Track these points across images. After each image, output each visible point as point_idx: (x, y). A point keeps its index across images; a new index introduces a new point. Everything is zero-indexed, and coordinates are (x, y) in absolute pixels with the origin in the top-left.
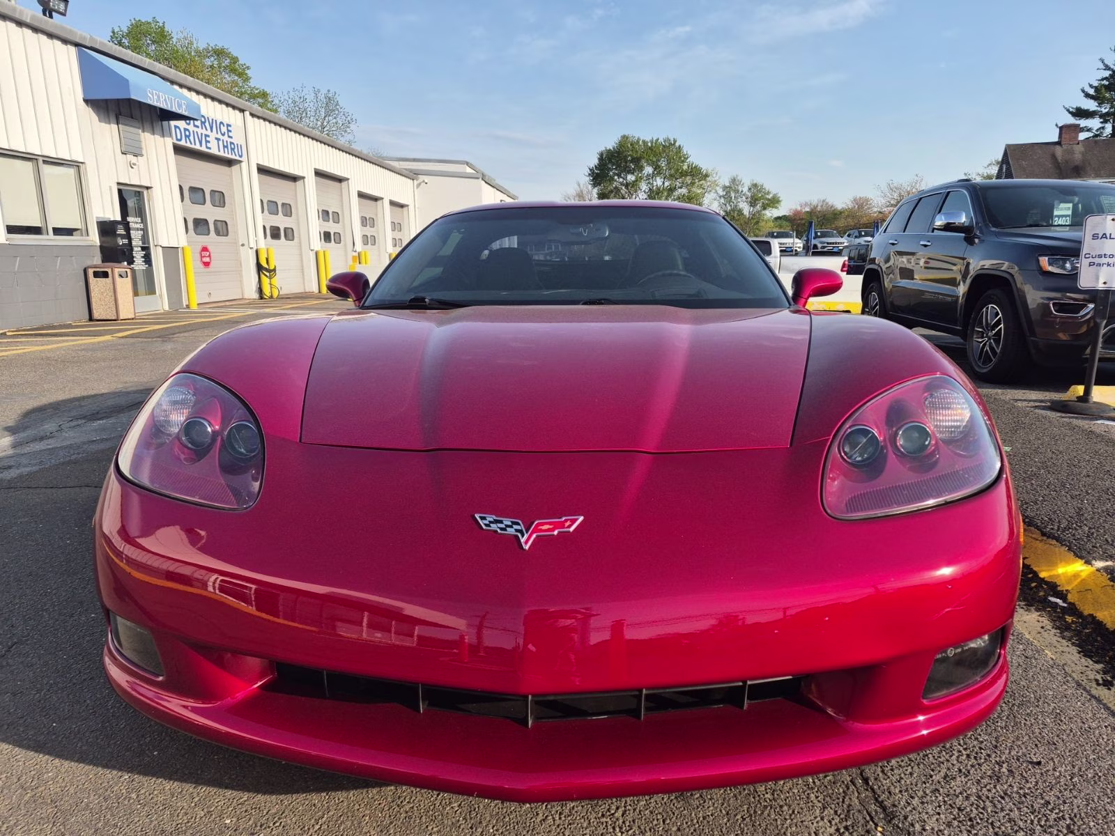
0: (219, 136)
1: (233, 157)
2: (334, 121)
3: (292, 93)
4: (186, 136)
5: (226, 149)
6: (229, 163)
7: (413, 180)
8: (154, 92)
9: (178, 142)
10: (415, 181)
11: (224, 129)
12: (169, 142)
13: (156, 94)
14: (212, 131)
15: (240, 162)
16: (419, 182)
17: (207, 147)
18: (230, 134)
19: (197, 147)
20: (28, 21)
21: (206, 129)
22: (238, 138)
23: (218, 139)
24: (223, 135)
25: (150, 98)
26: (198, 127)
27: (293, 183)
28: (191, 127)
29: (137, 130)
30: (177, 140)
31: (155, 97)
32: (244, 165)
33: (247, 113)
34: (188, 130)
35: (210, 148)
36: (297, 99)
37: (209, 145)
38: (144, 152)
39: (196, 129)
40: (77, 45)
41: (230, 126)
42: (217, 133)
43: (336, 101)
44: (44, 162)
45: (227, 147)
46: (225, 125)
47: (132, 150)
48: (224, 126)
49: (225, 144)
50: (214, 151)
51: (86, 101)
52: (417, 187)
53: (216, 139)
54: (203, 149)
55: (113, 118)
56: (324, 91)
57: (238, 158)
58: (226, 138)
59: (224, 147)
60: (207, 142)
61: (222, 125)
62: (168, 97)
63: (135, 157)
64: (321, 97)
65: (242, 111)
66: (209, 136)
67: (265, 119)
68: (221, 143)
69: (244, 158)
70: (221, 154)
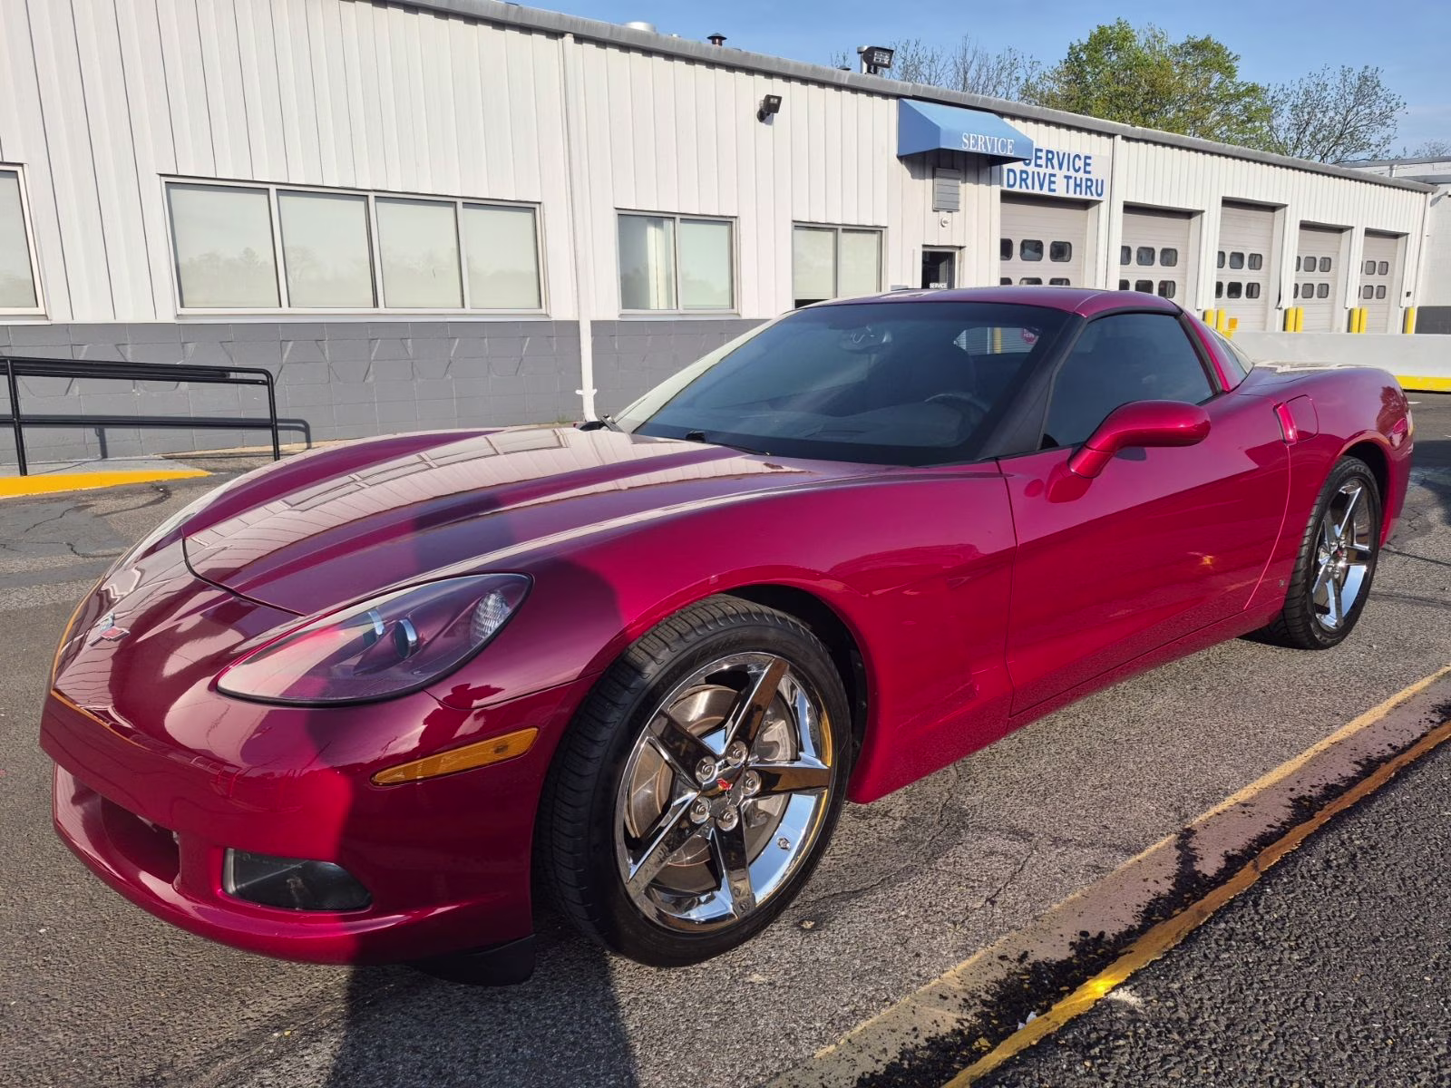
0: (1072, 173)
1: (1089, 197)
2: (1368, 111)
3: (1306, 80)
4: (1022, 179)
5: (1078, 189)
6: (1085, 205)
7: (1426, 193)
8: (972, 135)
9: (1010, 189)
10: (1429, 195)
11: (1079, 163)
12: (996, 190)
13: (974, 137)
14: (1060, 168)
15: (1099, 202)
16: (1436, 195)
17: (1050, 190)
18: (1088, 168)
19: (1037, 191)
20: (846, 82)
21: (1053, 168)
22: (1098, 171)
23: (1068, 178)
24: (1077, 171)
25: (965, 143)
26: (1041, 166)
27: (1188, 221)
28: (1031, 168)
29: (956, 181)
30: (1009, 185)
31: (972, 141)
32: (1104, 206)
33: (1119, 138)
34: (1026, 172)
35: (1054, 191)
36: (1313, 88)
37: (1053, 186)
38: (961, 206)
39: (1037, 169)
40: (898, 97)
41: (1090, 158)
42: (1068, 170)
43: (1376, 81)
44: (844, 230)
45: (1080, 186)
46: (1083, 159)
47: (946, 205)
48: (1080, 159)
49: (1078, 182)
50: (1060, 192)
51: (900, 158)
52: (1432, 204)
53: (1066, 177)
54: (1045, 192)
55: (929, 172)
56: (1358, 70)
57: (1095, 197)
58: (1081, 174)
59: (1076, 185)
60: (1051, 182)
61: (1077, 159)
62: (990, 139)
63: (950, 214)
64: (1354, 79)
65: (1111, 136)
66: (1054, 175)
67: (1147, 142)
68: (1072, 182)
69: (1105, 198)
70: (1071, 195)
